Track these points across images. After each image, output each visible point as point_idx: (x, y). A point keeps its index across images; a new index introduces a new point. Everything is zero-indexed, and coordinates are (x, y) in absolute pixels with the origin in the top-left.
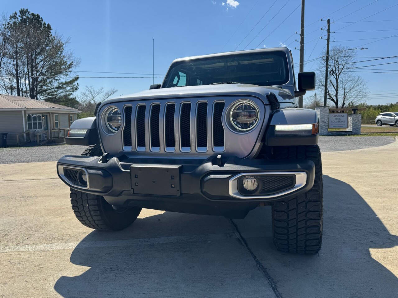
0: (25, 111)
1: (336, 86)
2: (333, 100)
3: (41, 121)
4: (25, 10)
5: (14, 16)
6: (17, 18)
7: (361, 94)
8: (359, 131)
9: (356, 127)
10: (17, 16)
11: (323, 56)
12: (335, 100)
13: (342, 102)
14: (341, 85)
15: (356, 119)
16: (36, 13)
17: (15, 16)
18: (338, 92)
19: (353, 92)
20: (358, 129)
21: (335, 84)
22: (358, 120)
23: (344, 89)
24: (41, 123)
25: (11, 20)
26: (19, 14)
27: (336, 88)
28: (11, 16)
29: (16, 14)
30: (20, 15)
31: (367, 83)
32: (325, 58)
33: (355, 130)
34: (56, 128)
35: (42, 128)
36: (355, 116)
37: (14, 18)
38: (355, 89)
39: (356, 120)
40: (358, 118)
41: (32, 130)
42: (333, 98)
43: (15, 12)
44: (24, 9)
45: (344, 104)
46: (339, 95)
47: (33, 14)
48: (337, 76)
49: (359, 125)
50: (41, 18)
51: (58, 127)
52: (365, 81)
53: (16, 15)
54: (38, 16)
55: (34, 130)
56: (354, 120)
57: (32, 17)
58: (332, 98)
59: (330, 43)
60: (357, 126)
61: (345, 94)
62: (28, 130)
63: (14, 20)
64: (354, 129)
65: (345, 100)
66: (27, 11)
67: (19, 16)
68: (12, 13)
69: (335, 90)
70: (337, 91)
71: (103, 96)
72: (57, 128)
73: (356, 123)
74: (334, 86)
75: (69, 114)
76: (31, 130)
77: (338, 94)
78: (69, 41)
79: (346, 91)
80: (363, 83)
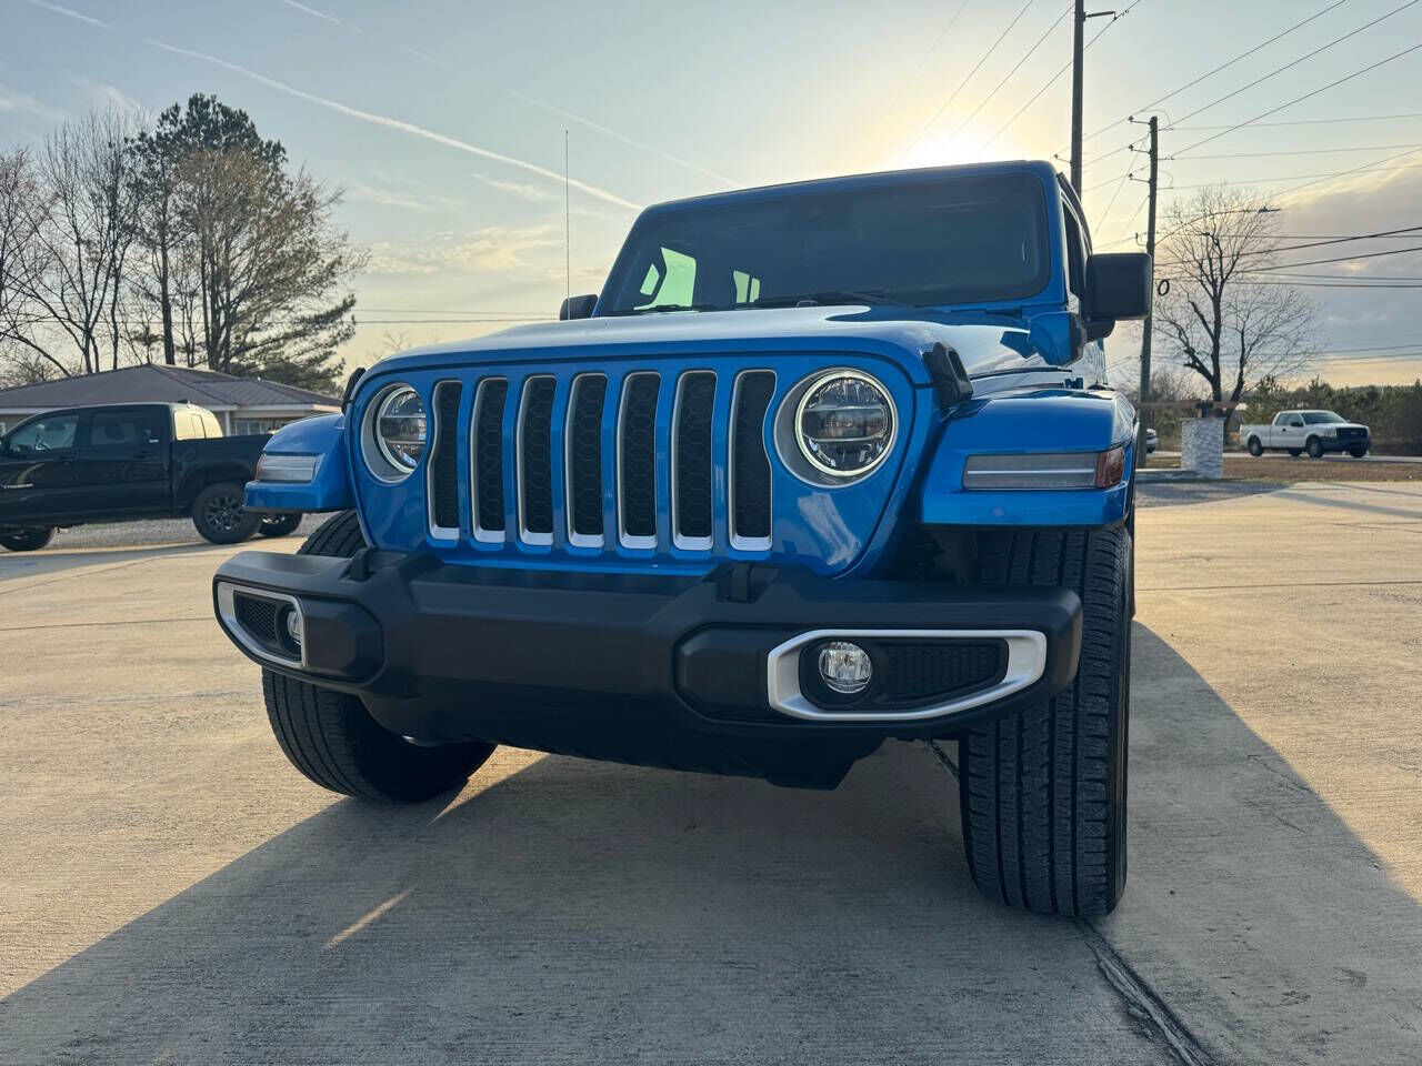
0: (232, 413)
1: (1213, 321)
2: (1202, 370)
4: (207, 99)
5: (170, 116)
6: (180, 122)
7: (1298, 351)
8: (1216, 469)
9: (1206, 458)
10: (180, 115)
12: (1211, 370)
13: (1237, 377)
14: (1229, 320)
15: (1207, 435)
16: (234, 108)
17: (175, 116)
18: (1221, 342)
19: (1275, 343)
20: (1214, 465)
21: (1210, 317)
22: (1214, 438)
23: (1242, 333)
25: (159, 129)
26: (185, 108)
27: (1212, 327)
28: (163, 112)
29: (177, 108)
30: (189, 112)
32: (1144, 239)
33: (1206, 466)
36: (1204, 426)
37: (170, 122)
38: (1278, 333)
39: (1209, 438)
40: (1212, 430)
42: (1204, 364)
43: (175, 103)
44: (204, 96)
45: (1241, 382)
46: (1225, 354)
47: (226, 111)
48: (1218, 288)
49: (1216, 452)
50: (249, 122)
53: (176, 112)
54: (243, 116)
56: (1202, 436)
57: (223, 118)
58: (1199, 362)
59: (1158, 192)
60: (1212, 455)
61: (1243, 350)
63: (168, 126)
64: (1201, 463)
65: (1245, 369)
66: (212, 100)
67: (186, 116)
68: (165, 107)
69: (1211, 334)
70: (1215, 337)
73: (1209, 444)
74: (1205, 323)
77: (1222, 351)
78: (342, 198)
79: (1249, 338)
80: (1307, 312)
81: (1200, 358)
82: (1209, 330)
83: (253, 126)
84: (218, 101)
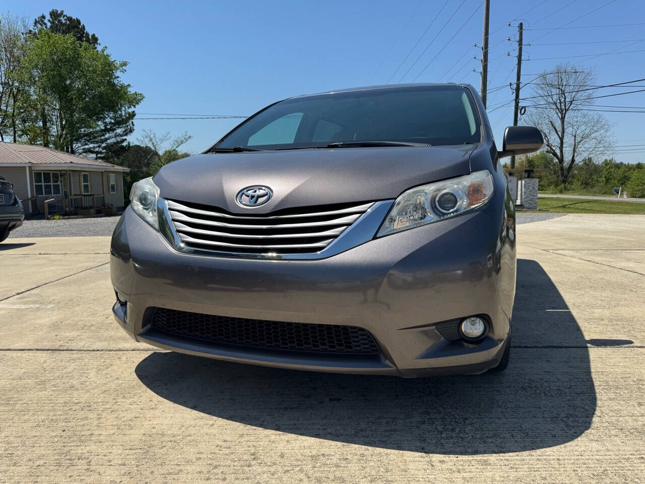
0: (30, 167)
1: (560, 131)
2: (555, 154)
3: (59, 183)
4: (59, 13)
5: (40, 21)
6: (45, 24)
7: (601, 146)
8: (534, 205)
9: (529, 199)
10: (46, 21)
11: (511, 83)
12: (559, 154)
13: (571, 157)
14: (569, 130)
15: (529, 186)
16: (74, 17)
17: (43, 21)
18: (564, 141)
19: (590, 142)
20: (533, 202)
21: (559, 129)
22: (533, 188)
23: (575, 136)
24: (58, 185)
25: (35, 28)
26: (48, 17)
27: (560, 133)
28: (36, 19)
29: (43, 17)
30: (51, 19)
31: (612, 126)
32: (515, 86)
33: (529, 203)
34: (85, 194)
35: (59, 193)
36: (528, 182)
37: (40, 24)
38: (592, 137)
39: (530, 188)
40: (533, 184)
41: (41, 196)
42: (556, 151)
43: (42, 15)
44: (57, 11)
45: (573, 160)
46: (566, 147)
47: (70, 19)
48: (564, 115)
49: (534, 196)
50: (82, 25)
51: (88, 192)
52: (609, 123)
53: (43, 19)
54: (78, 22)
55: (47, 196)
56: (527, 187)
57: (68, 22)
58: (553, 150)
59: (522, 62)
60: (532, 197)
61: (575, 144)
62: (35, 195)
63: (39, 26)
65: (576, 154)
66: (62, 13)
67: (49, 21)
68: (37, 16)
69: (559, 137)
70: (562, 139)
71: (171, 144)
72: (87, 194)
73: (530, 192)
74: (556, 132)
75: (102, 172)
76: (39, 196)
77: (564, 145)
79: (578, 139)
80: (606, 127)
81: (554, 148)
82: (558, 135)
83: (84, 26)
84: (64, 14)
